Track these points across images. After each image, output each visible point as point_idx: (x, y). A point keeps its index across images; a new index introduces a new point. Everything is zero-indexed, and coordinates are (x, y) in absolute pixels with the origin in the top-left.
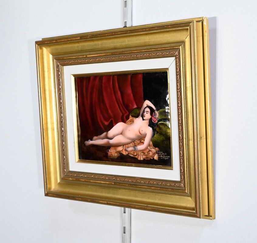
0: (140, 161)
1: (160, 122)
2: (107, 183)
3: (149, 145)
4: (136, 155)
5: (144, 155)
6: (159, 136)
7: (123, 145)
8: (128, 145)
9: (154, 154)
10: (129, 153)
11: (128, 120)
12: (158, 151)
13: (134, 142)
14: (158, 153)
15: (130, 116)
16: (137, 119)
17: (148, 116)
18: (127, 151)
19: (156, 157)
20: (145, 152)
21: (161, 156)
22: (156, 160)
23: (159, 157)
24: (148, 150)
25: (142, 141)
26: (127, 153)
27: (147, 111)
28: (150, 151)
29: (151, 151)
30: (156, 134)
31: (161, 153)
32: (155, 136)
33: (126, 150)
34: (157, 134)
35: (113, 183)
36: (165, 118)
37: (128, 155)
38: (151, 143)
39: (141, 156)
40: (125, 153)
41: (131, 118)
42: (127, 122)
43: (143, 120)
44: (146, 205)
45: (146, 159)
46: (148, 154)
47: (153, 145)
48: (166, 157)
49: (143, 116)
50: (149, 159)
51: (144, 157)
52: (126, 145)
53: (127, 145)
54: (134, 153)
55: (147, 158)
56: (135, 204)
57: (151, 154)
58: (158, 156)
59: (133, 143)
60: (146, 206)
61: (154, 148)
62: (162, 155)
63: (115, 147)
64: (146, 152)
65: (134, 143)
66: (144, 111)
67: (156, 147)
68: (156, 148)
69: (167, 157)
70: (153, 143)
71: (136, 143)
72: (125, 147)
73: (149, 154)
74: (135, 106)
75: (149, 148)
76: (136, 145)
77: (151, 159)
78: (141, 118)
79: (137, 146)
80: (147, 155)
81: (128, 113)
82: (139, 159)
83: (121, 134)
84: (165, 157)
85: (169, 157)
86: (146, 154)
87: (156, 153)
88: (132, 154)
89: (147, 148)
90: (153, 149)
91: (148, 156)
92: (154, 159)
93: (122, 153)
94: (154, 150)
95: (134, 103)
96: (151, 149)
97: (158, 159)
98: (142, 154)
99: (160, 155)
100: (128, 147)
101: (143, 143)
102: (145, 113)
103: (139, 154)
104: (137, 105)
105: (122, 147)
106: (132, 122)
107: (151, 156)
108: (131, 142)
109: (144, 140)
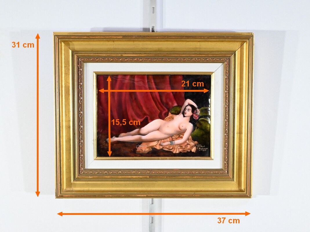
0: (176, 154)
1: (201, 119)
2: (141, 177)
3: (188, 139)
4: (172, 149)
5: (181, 148)
6: (199, 131)
7: (158, 140)
8: (165, 140)
9: (192, 147)
10: (163, 148)
11: (167, 117)
12: (197, 144)
13: (171, 137)
14: (196, 146)
15: (170, 114)
16: (177, 116)
17: (189, 113)
18: (162, 145)
19: (194, 150)
20: (182, 145)
22: (193, 152)
24: (186, 144)
25: (181, 136)
26: (161, 147)
27: (188, 109)
28: (188, 144)
29: (190, 145)
30: (196, 129)
31: (200, 146)
32: (195, 131)
33: (160, 145)
34: (197, 129)
35: (148, 177)
36: (206, 115)
37: (162, 149)
38: (191, 137)
40: (159, 147)
41: (170, 115)
42: (165, 119)
43: (184, 116)
45: (182, 152)
47: (192, 139)
48: (204, 149)
49: (184, 113)
50: (186, 152)
51: (181, 150)
53: (163, 140)
54: (170, 147)
55: (184, 151)
57: (189, 147)
58: (197, 148)
60: (194, 194)
61: (193, 141)
62: (200, 148)
63: (148, 143)
65: (172, 138)
66: (185, 109)
67: (195, 141)
69: (205, 149)
70: (192, 137)
71: (173, 138)
72: (161, 142)
73: (187, 147)
74: (176, 104)
75: (187, 141)
76: (174, 139)
77: (188, 152)
78: (182, 115)
79: (174, 141)
80: (184, 148)
81: (167, 110)
82: (174, 152)
83: (158, 130)
84: (203, 149)
85: (207, 149)
87: (195, 145)
88: (167, 148)
89: (185, 142)
92: (191, 151)
93: (156, 148)
94: (192, 144)
95: (175, 102)
96: (189, 143)
97: (196, 152)
98: (179, 147)
99: (198, 148)
100: (164, 142)
101: (182, 138)
102: (187, 111)
103: (176, 148)
104: (177, 103)
105: (156, 142)
106: (171, 119)
107: (189, 149)
108: (168, 138)
109: (183, 135)
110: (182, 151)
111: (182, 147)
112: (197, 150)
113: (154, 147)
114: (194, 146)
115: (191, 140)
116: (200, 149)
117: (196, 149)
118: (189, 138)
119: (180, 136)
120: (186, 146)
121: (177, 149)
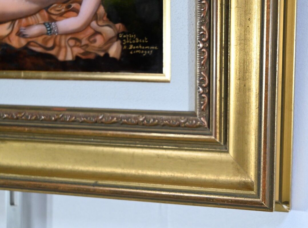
3: (95, 16)
7: (13, 21)
8: (29, 18)
9: (109, 42)
10: (28, 43)
12: (124, 33)
13: (47, 9)
14: (122, 39)
18: (24, 36)
19: (114, 51)
20: (80, 36)
21: (131, 47)
22: (114, 59)
23: (123, 51)
24: (90, 31)
25: (74, 5)
31: (132, 39)
33: (20, 34)
37: (26, 48)
38: (102, 10)
39: (69, 49)
40: (19, 41)
44: (92, 182)
45: (84, 57)
46: (91, 42)
47: (108, 17)
48: (147, 50)
50: (92, 57)
51: (77, 51)
52: (20, 18)
53: (24, 21)
54: (46, 41)
55: (86, 53)
56: (56, 179)
57: (99, 41)
58: (123, 45)
59: (44, 13)
61: (111, 24)
62: (135, 45)
64: (84, 37)
65: (49, 13)
67: (116, 22)
68: (118, 25)
69: (150, 50)
70: (107, 11)
71: (53, 12)
72: (20, 27)
73: (95, 41)
75: (94, 24)
76: (54, 17)
77: (98, 57)
79: (55, 21)
80: (87, 45)
82: (61, 58)
84: (141, 50)
85: (153, 50)
86: (84, 42)
88: (40, 46)
89: (87, 25)
90: (107, 29)
91: (89, 49)
92: (107, 55)
93: (8, 42)
94: (108, 31)
97: (122, 56)
98: (72, 43)
99: (128, 45)
100: (28, 26)
101: (77, 11)
103: (63, 43)
105: (7, 25)
107: (100, 49)
108: (38, 11)
109: (80, 3)
110: (83, 54)
111: (80, 41)
112: (125, 52)
113: (3, 41)
114: (115, 39)
115: (105, 18)
116: (133, 50)
117: (120, 47)
118: (98, 12)
119: (70, 6)
120: (92, 39)
121: (66, 47)
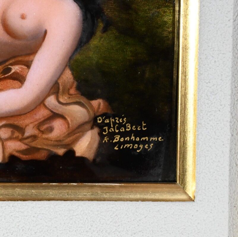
5: (17, 139)
6: (113, 43)
12: (105, 115)
14: (101, 127)
20: (22, 121)
21: (117, 138)
22: (82, 159)
25: (15, 69)
28: (55, 116)
29: (62, 117)
30: (98, 33)
31: (121, 125)
32: (95, 42)
34: (105, 30)
45: (24, 157)
47: (78, 88)
48: (144, 143)
50: (41, 156)
58: (102, 136)
61: (83, 100)
62: (123, 135)
64: (30, 124)
67: (91, 96)
68: (95, 103)
69: (149, 143)
70: (76, 77)
73: (51, 130)
77: (54, 157)
80: (34, 137)
84: (134, 143)
85: (157, 143)
87: (93, 123)
90: (76, 108)
91: (36, 144)
92: (71, 153)
96: (61, 109)
97: (98, 153)
99: (112, 135)
107: (59, 143)
109: (28, 65)
110: (22, 152)
111: (20, 129)
112: (104, 148)
114: (88, 126)
115: (72, 91)
116: (119, 143)
117: (97, 138)
118: (60, 82)
119: (10, 70)
120: (45, 127)
